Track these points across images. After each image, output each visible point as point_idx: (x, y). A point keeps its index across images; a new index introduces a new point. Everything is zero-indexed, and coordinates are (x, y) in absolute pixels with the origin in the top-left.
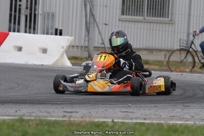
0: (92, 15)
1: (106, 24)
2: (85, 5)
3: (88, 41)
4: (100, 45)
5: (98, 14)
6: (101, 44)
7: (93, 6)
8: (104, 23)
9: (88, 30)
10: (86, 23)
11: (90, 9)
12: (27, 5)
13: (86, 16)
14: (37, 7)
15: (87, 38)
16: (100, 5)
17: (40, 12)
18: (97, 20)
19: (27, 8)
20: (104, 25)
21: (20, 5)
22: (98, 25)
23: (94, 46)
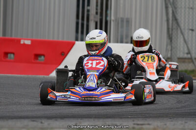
0: (175, 19)
1: (192, 30)
2: (167, 8)
3: (171, 50)
4: (186, 56)
5: (183, 18)
6: (187, 54)
7: (176, 8)
8: (191, 28)
9: (170, 37)
10: (168, 29)
11: (173, 12)
12: (97, 9)
13: (168, 20)
14: (109, 12)
15: (169, 47)
16: (185, 7)
17: (113, 18)
18: (182, 26)
19: (97, 13)
20: (190, 31)
21: (88, 11)
22: (183, 31)
23: (178, 56)
